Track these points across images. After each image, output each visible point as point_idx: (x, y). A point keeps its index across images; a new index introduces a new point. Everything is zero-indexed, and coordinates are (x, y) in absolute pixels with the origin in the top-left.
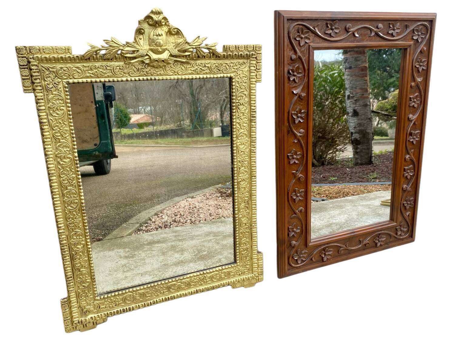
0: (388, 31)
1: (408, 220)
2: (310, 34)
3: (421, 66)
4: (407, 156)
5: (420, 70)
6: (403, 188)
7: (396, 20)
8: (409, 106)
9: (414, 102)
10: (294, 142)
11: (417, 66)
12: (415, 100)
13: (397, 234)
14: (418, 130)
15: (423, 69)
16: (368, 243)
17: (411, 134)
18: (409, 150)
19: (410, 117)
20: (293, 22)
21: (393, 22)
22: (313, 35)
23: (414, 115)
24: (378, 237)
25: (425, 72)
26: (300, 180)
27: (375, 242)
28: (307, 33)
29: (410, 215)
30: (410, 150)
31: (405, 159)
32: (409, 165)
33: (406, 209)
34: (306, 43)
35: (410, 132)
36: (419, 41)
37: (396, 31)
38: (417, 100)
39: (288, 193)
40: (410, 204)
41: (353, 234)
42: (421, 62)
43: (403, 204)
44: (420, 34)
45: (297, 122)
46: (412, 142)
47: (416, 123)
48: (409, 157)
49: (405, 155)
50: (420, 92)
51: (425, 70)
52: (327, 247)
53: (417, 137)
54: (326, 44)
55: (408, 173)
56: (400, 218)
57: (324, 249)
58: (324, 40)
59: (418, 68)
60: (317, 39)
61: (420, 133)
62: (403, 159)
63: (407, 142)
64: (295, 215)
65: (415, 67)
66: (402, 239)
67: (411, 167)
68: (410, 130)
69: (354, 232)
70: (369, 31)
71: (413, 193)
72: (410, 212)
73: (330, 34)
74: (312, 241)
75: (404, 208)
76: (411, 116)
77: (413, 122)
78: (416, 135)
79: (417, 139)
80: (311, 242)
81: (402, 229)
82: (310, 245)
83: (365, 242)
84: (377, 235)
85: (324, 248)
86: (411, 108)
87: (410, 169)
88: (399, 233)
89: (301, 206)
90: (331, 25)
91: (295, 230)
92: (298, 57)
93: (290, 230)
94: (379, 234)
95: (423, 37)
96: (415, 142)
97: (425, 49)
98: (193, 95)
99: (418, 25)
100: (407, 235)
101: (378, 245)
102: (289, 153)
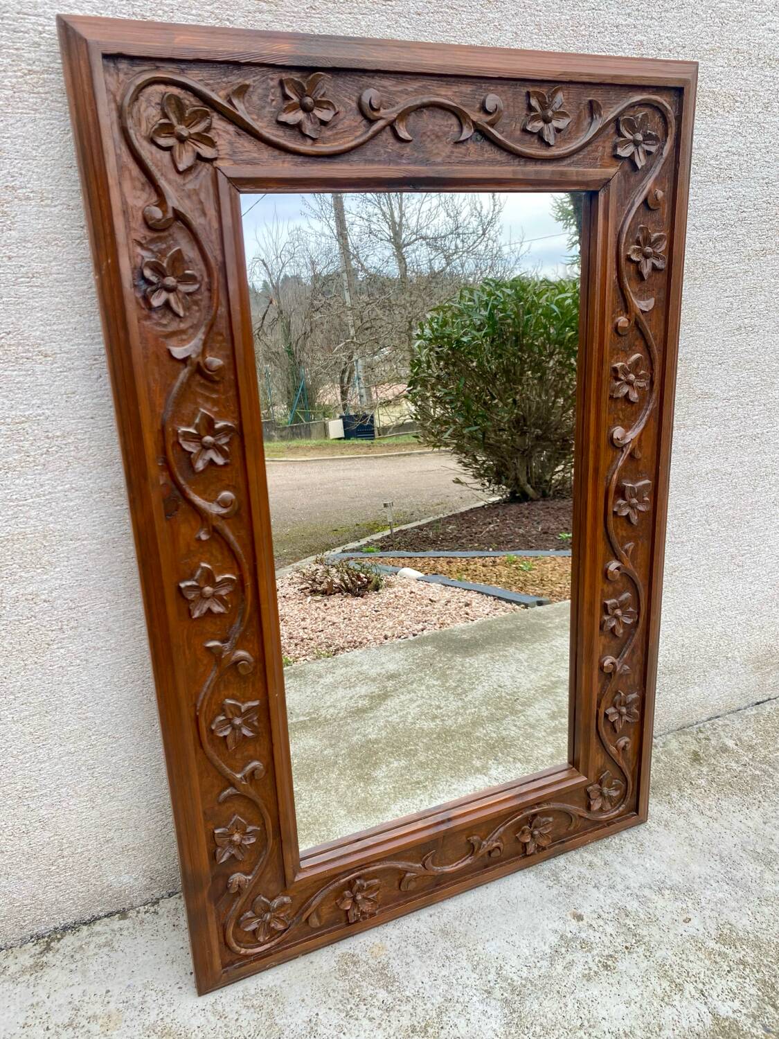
0: (525, 125)
1: (622, 764)
2: (218, 123)
3: (646, 256)
4: (613, 565)
5: (646, 270)
6: (602, 668)
7: (555, 84)
8: (611, 397)
9: (629, 383)
10: (199, 539)
11: (634, 257)
12: (632, 377)
13: (589, 808)
14: (644, 478)
15: (654, 268)
16: (498, 848)
17: (621, 492)
18: (617, 545)
19: (615, 437)
20: (137, 69)
21: (544, 90)
22: (231, 128)
23: (628, 428)
24: (531, 823)
25: (660, 279)
27: (520, 842)
28: (200, 116)
29: (629, 747)
30: (622, 545)
31: (606, 573)
32: (621, 593)
33: (616, 731)
34: (199, 157)
35: (617, 486)
36: (640, 166)
37: (555, 123)
38: (637, 376)
39: (197, 720)
40: (629, 714)
41: (443, 827)
42: (647, 241)
43: (606, 716)
44: (639, 137)
45: (200, 465)
46: (628, 517)
47: (638, 455)
48: (618, 568)
49: (606, 560)
50: (648, 349)
51: (661, 270)
52: (359, 877)
53: (641, 502)
54: (286, 168)
55: (616, 617)
56: (598, 760)
57: (350, 885)
58: (276, 153)
59: (638, 263)
60: (248, 146)
61: (650, 489)
62: (600, 576)
63: (611, 518)
64: (234, 791)
65: (629, 259)
66: (609, 823)
67: (626, 599)
68: (619, 480)
69: (450, 820)
70: (454, 121)
71: (636, 678)
72: (627, 739)
73: (298, 127)
74: (304, 864)
75: (608, 727)
76: (618, 432)
77: (627, 451)
78: (638, 494)
79: (641, 508)
80: (301, 870)
81: (605, 790)
82: (297, 879)
83: (487, 845)
84: (526, 818)
85: (349, 882)
86: (620, 405)
87: (622, 606)
88: (596, 806)
89: (252, 759)
90: (302, 93)
91: (236, 837)
92: (170, 215)
93: (218, 841)
94: (535, 815)
95: (653, 149)
96: (635, 519)
97: (660, 194)
98: (291, 353)
99: (632, 106)
100: (621, 809)
101: (531, 849)
102: (183, 580)
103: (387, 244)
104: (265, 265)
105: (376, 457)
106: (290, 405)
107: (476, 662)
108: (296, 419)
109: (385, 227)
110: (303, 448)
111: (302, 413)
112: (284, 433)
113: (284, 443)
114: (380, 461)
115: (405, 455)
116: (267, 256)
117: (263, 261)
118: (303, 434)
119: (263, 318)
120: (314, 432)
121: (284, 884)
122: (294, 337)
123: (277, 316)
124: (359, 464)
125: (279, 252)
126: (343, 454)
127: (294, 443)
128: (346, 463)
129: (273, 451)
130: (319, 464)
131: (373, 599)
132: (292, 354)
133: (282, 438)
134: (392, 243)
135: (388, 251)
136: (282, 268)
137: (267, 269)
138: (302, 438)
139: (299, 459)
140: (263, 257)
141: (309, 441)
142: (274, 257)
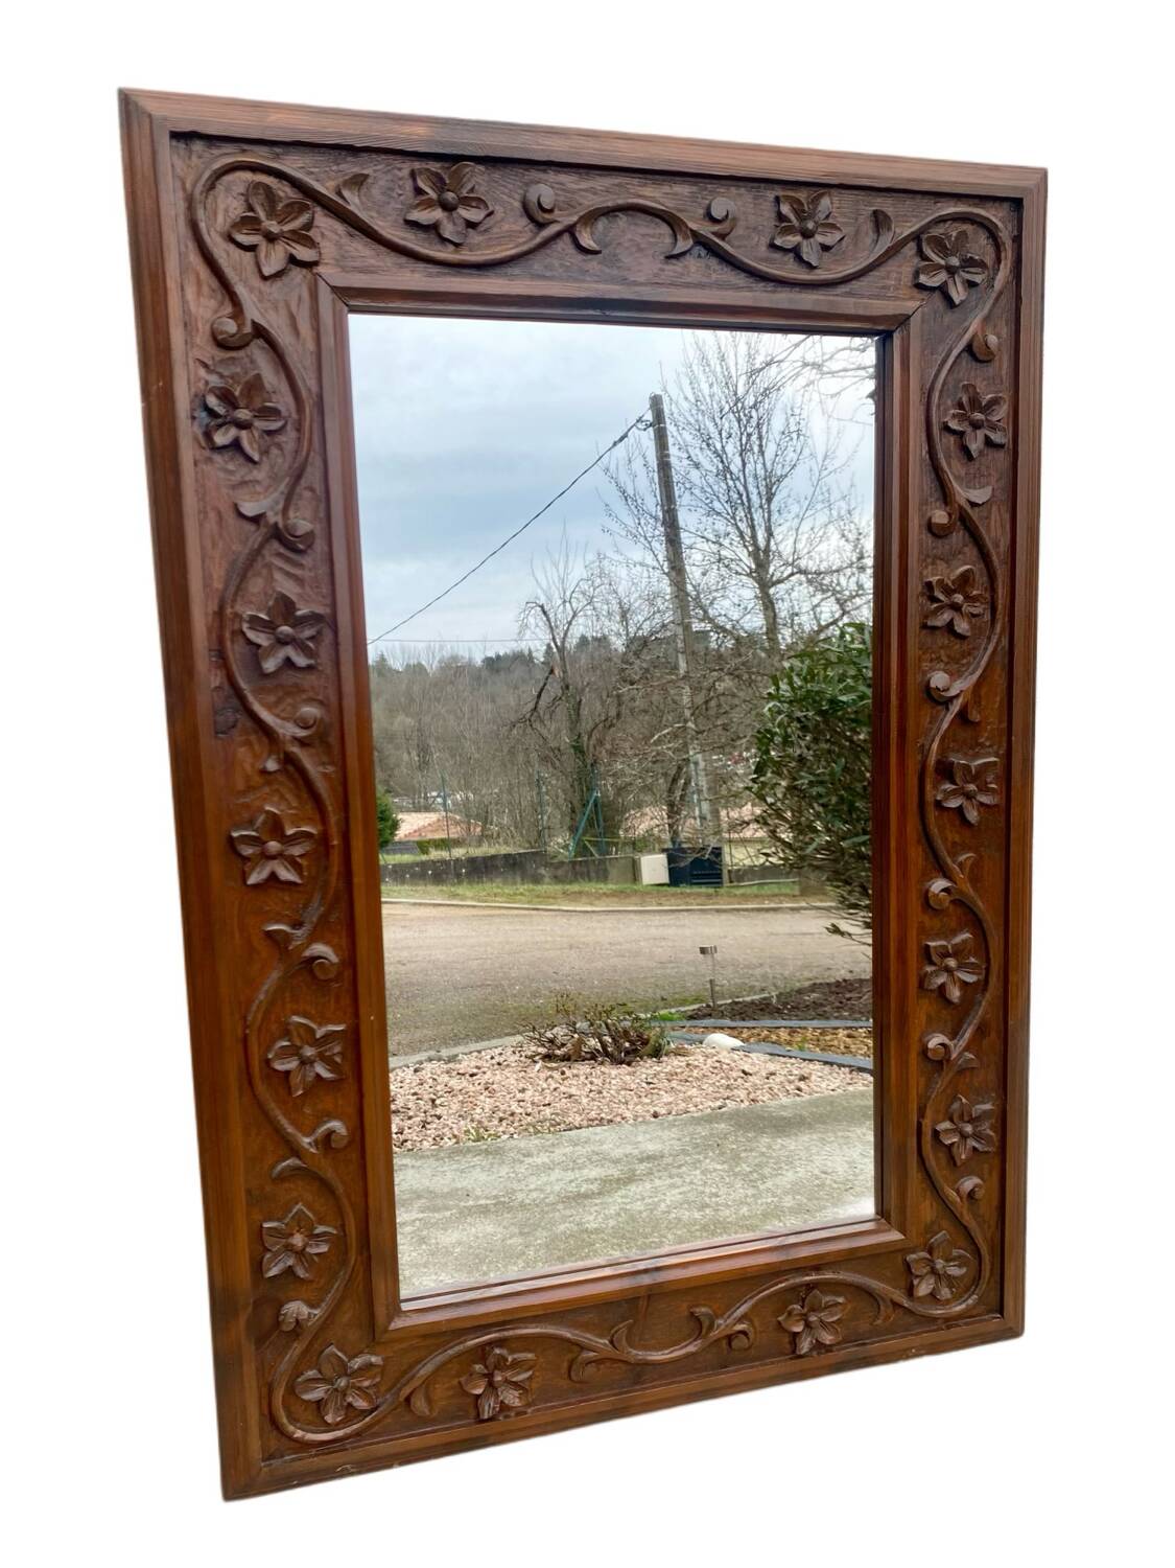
0: (773, 239)
1: (967, 1218)
2: (324, 222)
3: (976, 426)
4: (938, 885)
5: (975, 446)
6: (924, 1051)
7: (820, 187)
8: (924, 626)
9: (956, 608)
10: (264, 772)
11: (954, 425)
12: (959, 598)
13: (910, 1291)
14: (989, 755)
15: (988, 442)
16: (743, 1332)
17: (945, 771)
18: (944, 853)
19: (933, 685)
20: (216, 152)
21: (802, 195)
22: (340, 227)
23: (955, 675)
24: (803, 1300)
25: (1001, 459)
26: (311, 972)
27: (785, 1331)
28: (296, 209)
29: (980, 1194)
30: (954, 855)
31: (926, 895)
32: (954, 933)
33: (955, 1164)
34: (293, 260)
35: (939, 762)
36: (957, 302)
37: (819, 238)
38: (967, 598)
39: (245, 1040)
40: (977, 1136)
41: (646, 1280)
42: (975, 403)
43: (936, 1134)
44: (955, 261)
45: (270, 665)
46: (960, 810)
47: (975, 716)
48: (945, 890)
49: (927, 877)
50: (985, 556)
51: (1001, 446)
52: (501, 1343)
53: (983, 789)
54: (415, 278)
55: (948, 970)
56: (927, 1210)
57: (482, 1352)
59: (961, 434)
61: (999, 770)
62: (915, 904)
63: (932, 814)
64: (298, 1162)
65: (946, 428)
66: (950, 1322)
67: (964, 942)
68: (943, 749)
69: (658, 1269)
70: (665, 229)
71: (991, 1076)
72: (977, 1180)
73: (433, 229)
74: (405, 1307)
75: (942, 1156)
76: (939, 679)
77: (955, 708)
78: (978, 776)
79: (984, 799)
80: (398, 1312)
81: (940, 1264)
82: (393, 1326)
83: (722, 1325)
84: (793, 1289)
85: (483, 1346)
86: (943, 639)
87: (957, 953)
88: (923, 1289)
89: (330, 1116)
90: (439, 183)
91: (298, 1240)
92: (248, 329)
93: (269, 1241)
94: (810, 1287)
95: (978, 279)
96: (972, 815)
97: (992, 339)
98: (579, 750)
99: (942, 220)
100: (970, 1301)
101: (805, 1346)
102: (238, 827)
103: (745, 579)
104: (545, 613)
105: (718, 911)
106: (573, 829)
107: (792, 1144)
108: (582, 850)
109: (743, 554)
110: (588, 894)
111: (595, 844)
112: (560, 872)
113: (559, 887)
114: (724, 917)
115: (768, 910)
116: (550, 599)
117: (542, 607)
118: (593, 874)
119: (539, 696)
120: (613, 872)
121: (372, 1332)
122: (586, 725)
123: (560, 693)
124: (685, 919)
125: (568, 594)
126: (660, 904)
127: (575, 887)
128: (664, 917)
129: (538, 896)
130: (613, 917)
131: (647, 1068)
132: (582, 752)
133: (557, 879)
134: (753, 578)
135: (748, 591)
136: (573, 617)
137: (548, 620)
138: (590, 880)
139: (578, 909)
140: (543, 600)
141: (602, 886)
142: (560, 602)
